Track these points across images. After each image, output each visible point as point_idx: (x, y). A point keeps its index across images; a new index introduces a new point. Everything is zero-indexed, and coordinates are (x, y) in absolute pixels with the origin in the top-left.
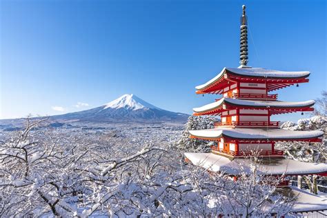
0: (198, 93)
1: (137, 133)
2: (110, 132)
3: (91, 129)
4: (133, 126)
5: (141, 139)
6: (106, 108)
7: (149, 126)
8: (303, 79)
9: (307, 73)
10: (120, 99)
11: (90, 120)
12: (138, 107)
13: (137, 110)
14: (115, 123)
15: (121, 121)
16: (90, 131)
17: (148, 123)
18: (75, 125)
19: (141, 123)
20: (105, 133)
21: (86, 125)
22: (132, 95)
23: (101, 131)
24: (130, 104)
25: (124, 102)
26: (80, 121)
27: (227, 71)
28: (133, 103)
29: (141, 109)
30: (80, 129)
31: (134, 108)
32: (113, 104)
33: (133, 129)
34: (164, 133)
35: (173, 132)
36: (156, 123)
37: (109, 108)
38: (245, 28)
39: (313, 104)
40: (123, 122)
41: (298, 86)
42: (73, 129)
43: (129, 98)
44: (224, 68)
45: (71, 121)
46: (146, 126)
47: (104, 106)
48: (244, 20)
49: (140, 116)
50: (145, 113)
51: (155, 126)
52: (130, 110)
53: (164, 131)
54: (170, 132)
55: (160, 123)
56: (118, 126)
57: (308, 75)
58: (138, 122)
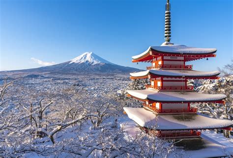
0: (133, 62)
1: (95, 83)
2: (74, 82)
3: (59, 79)
4: (92, 77)
5: (98, 88)
6: (71, 63)
7: (104, 77)
8: (211, 55)
9: (214, 50)
10: (82, 56)
11: (59, 73)
12: (95, 62)
13: (95, 65)
14: (78, 75)
15: (83, 73)
16: (59, 81)
17: (104, 75)
18: (47, 76)
19: (98, 75)
20: (70, 82)
21: (56, 76)
22: (91, 53)
23: (67, 81)
24: (89, 60)
25: (85, 58)
26: (51, 73)
27: (152, 49)
28: (92, 59)
29: (98, 64)
30: (51, 79)
31: (92, 63)
32: (76, 60)
33: (92, 79)
34: (116, 83)
35: (123, 82)
36: (110, 75)
37: (74, 63)
38: (169, 13)
39: (219, 74)
40: (84, 74)
41: (207, 59)
42: (45, 80)
43: (89, 55)
44: (150, 47)
45: (44, 73)
46: (102, 77)
47: (70, 62)
48: (168, 7)
49: (98, 70)
50: (101, 67)
51: (109, 77)
52: (90, 65)
53: (116, 81)
54: (120, 82)
55: (113, 75)
56: (80, 77)
57: (215, 52)
58: (96, 74)
